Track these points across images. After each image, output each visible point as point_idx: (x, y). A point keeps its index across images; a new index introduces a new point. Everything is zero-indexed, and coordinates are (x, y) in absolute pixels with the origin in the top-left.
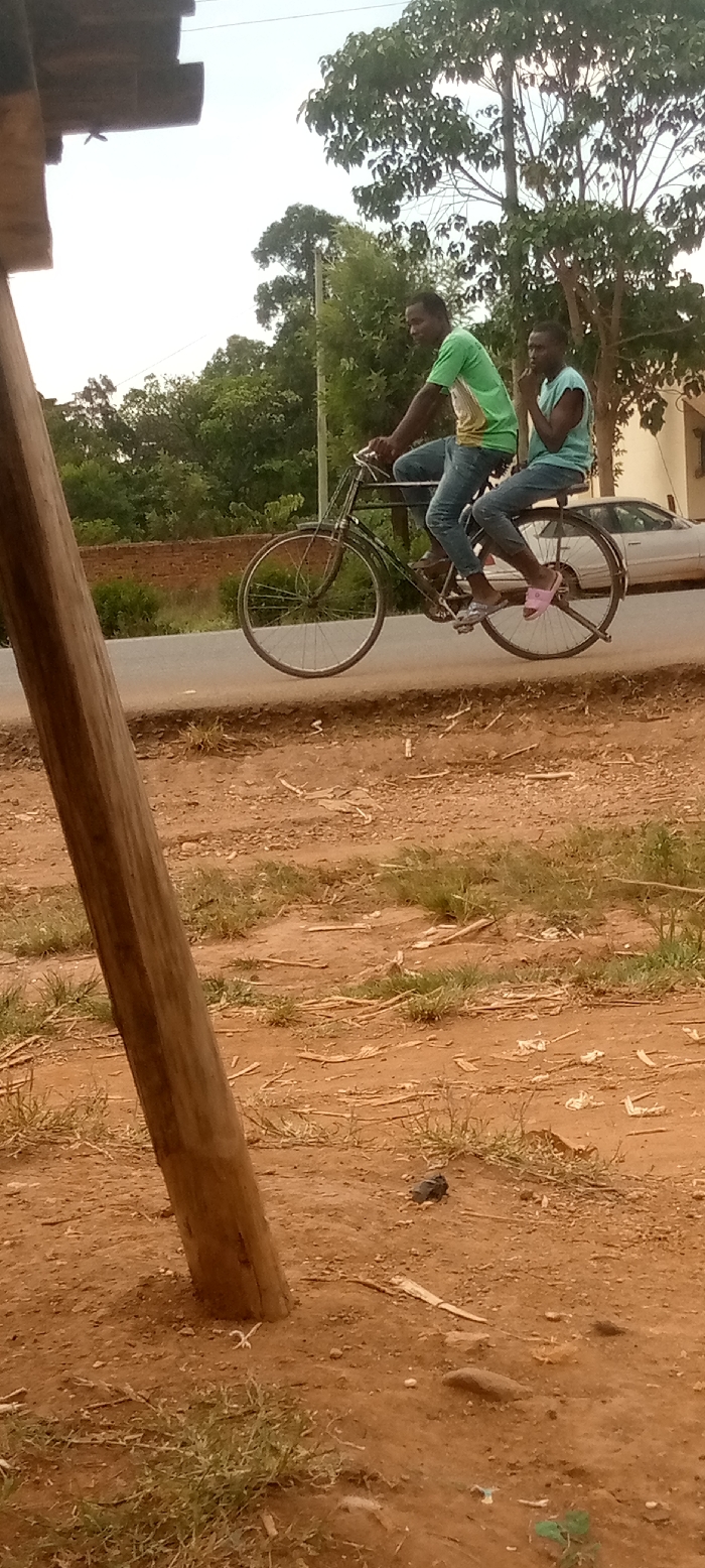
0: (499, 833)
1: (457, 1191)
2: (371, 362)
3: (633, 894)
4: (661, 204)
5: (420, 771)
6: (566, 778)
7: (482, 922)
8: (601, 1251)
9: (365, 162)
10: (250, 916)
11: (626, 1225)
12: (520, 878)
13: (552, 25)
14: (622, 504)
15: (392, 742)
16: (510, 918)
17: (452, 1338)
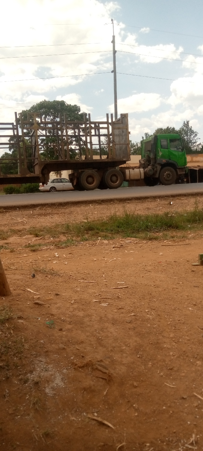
0: (44, 225)
1: (36, 276)
3: (64, 233)
5: (33, 215)
6: (54, 217)
7: (42, 237)
8: (57, 283)
10: (7, 236)
11: (60, 280)
12: (48, 231)
13: (52, 112)
14: (63, 179)
15: (29, 212)
16: (46, 237)
17: (35, 297)
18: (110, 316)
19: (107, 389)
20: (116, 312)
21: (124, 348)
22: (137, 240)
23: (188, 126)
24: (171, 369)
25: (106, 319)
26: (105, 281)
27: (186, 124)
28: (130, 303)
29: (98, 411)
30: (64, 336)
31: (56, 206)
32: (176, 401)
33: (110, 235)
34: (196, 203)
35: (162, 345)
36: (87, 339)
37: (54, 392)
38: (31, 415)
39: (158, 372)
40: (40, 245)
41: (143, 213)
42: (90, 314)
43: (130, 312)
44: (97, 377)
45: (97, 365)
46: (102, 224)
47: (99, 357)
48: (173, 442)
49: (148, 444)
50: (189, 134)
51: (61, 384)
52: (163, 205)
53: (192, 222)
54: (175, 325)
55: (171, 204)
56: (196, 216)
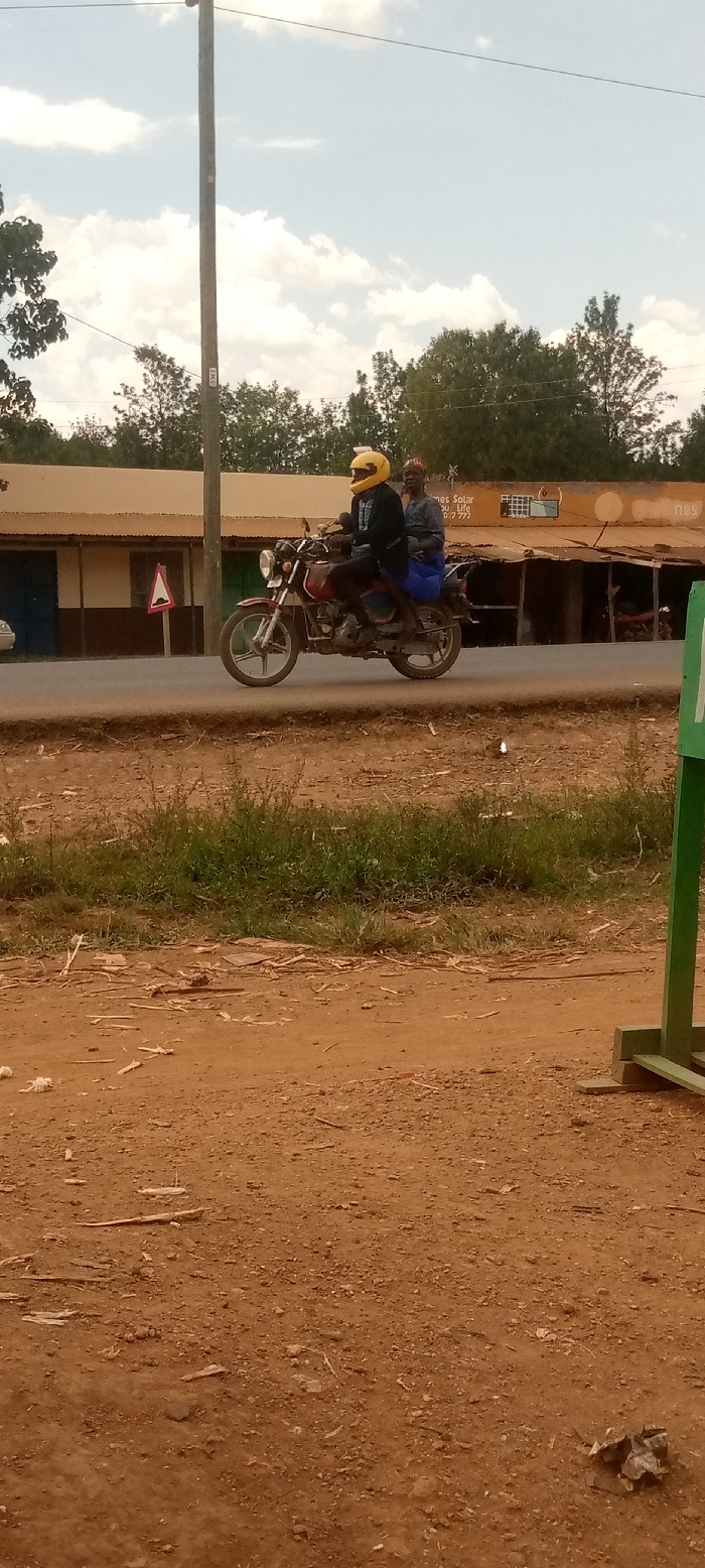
18: (74, 1383)
20: (112, 1360)
22: (300, 952)
25: (46, 1400)
26: (72, 1181)
27: (603, 317)
28: (200, 1304)
33: (143, 924)
34: (633, 751)
35: (359, 1540)
41: (340, 801)
43: (195, 1355)
46: (100, 858)
52: (457, 760)
53: (613, 856)
54: (447, 1426)
55: (499, 755)
56: (632, 821)
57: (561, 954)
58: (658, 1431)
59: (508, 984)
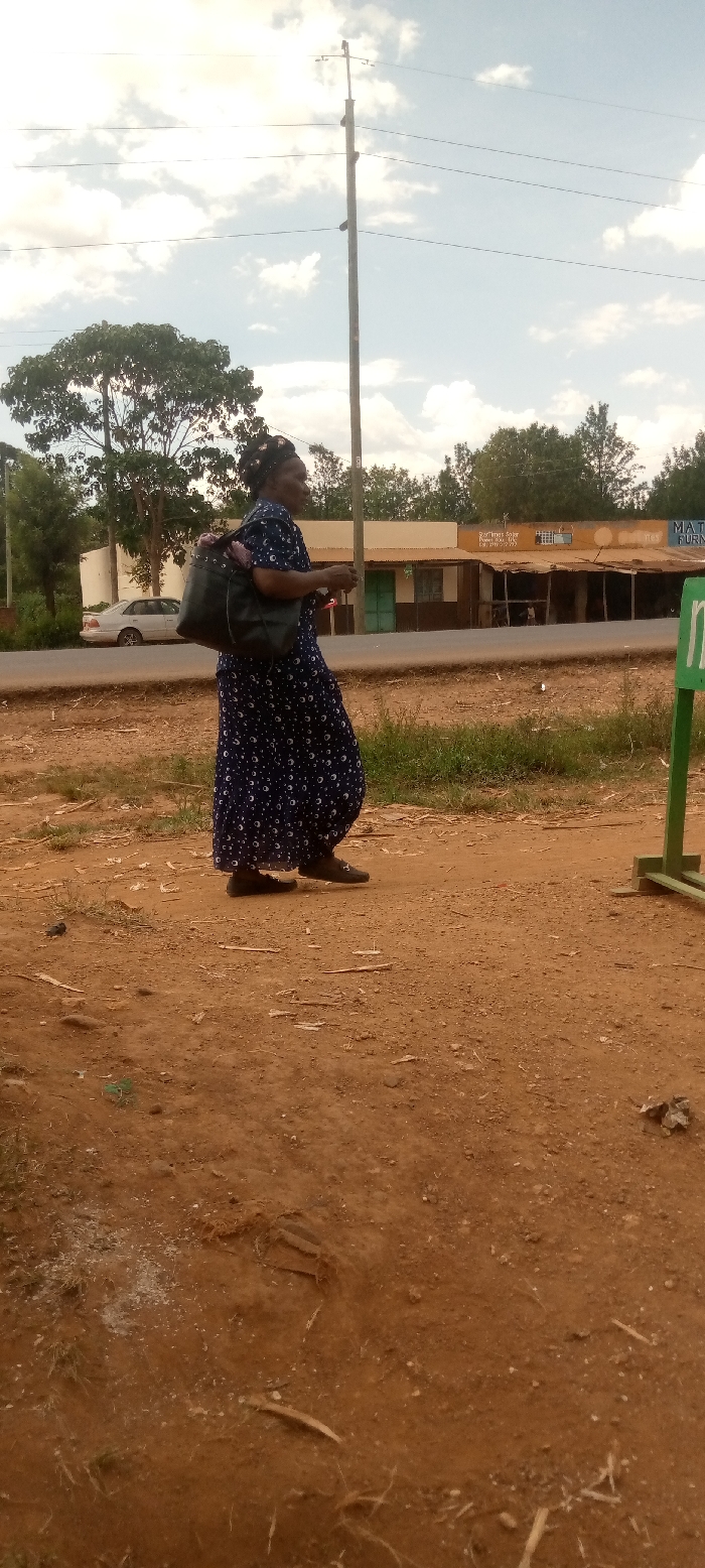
0: (101, 758)
1: (71, 929)
2: (35, 523)
3: (167, 788)
4: (183, 455)
5: (60, 727)
6: (134, 732)
7: (91, 801)
8: (143, 956)
9: (32, 422)
11: (156, 943)
12: (112, 781)
13: (128, 363)
14: (165, 600)
15: (44, 713)
16: (105, 800)
17: (65, 1000)
18: (329, 1064)
19: (317, 1310)
20: (348, 1051)
21: (377, 1170)
22: (425, 813)
23: (605, 421)
24: (536, 1241)
25: (314, 1074)
26: (313, 946)
27: (599, 418)
28: (397, 1019)
29: (286, 1385)
30: (168, 1132)
31: (141, 692)
32: (552, 1347)
34: (626, 688)
35: (506, 1159)
36: (248, 1143)
37: (133, 1323)
38: (52, 1399)
39: (493, 1252)
40: (82, 830)
41: (444, 722)
42: (258, 1057)
43: (397, 1050)
44: (282, 1270)
45: (283, 1230)
47: (289, 1203)
48: (542, 1483)
49: (455, 1492)
50: (606, 450)
51: (160, 1296)
52: (515, 695)
53: (614, 753)
54: (551, 1093)
55: (540, 692)
56: (627, 732)
57: (587, 813)
58: (683, 1099)
59: (556, 831)
